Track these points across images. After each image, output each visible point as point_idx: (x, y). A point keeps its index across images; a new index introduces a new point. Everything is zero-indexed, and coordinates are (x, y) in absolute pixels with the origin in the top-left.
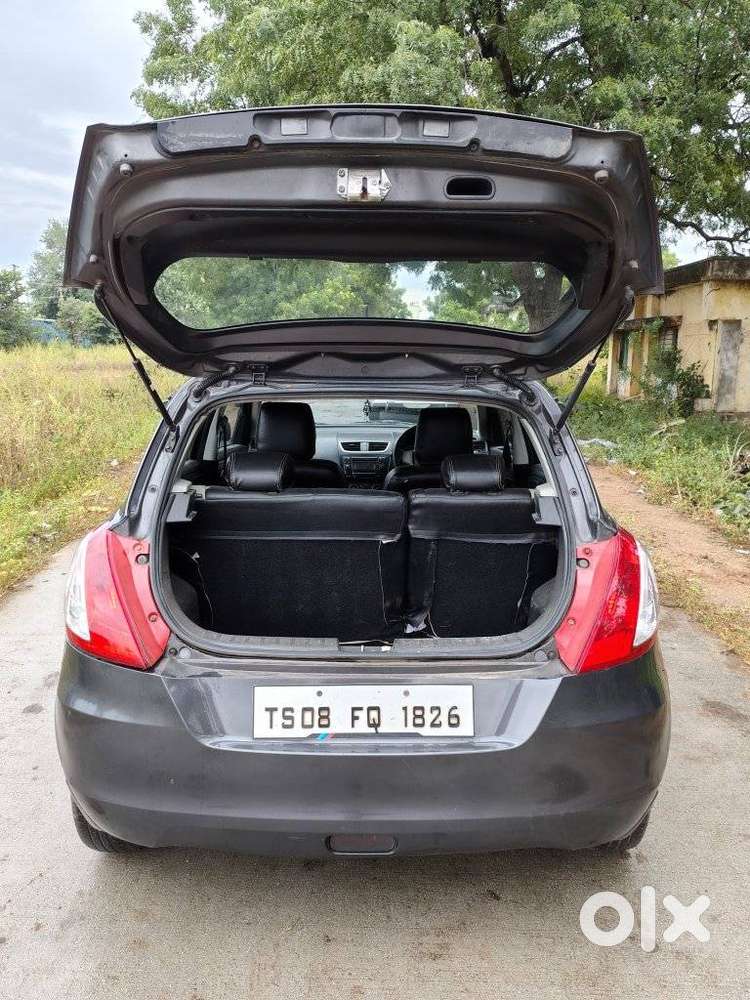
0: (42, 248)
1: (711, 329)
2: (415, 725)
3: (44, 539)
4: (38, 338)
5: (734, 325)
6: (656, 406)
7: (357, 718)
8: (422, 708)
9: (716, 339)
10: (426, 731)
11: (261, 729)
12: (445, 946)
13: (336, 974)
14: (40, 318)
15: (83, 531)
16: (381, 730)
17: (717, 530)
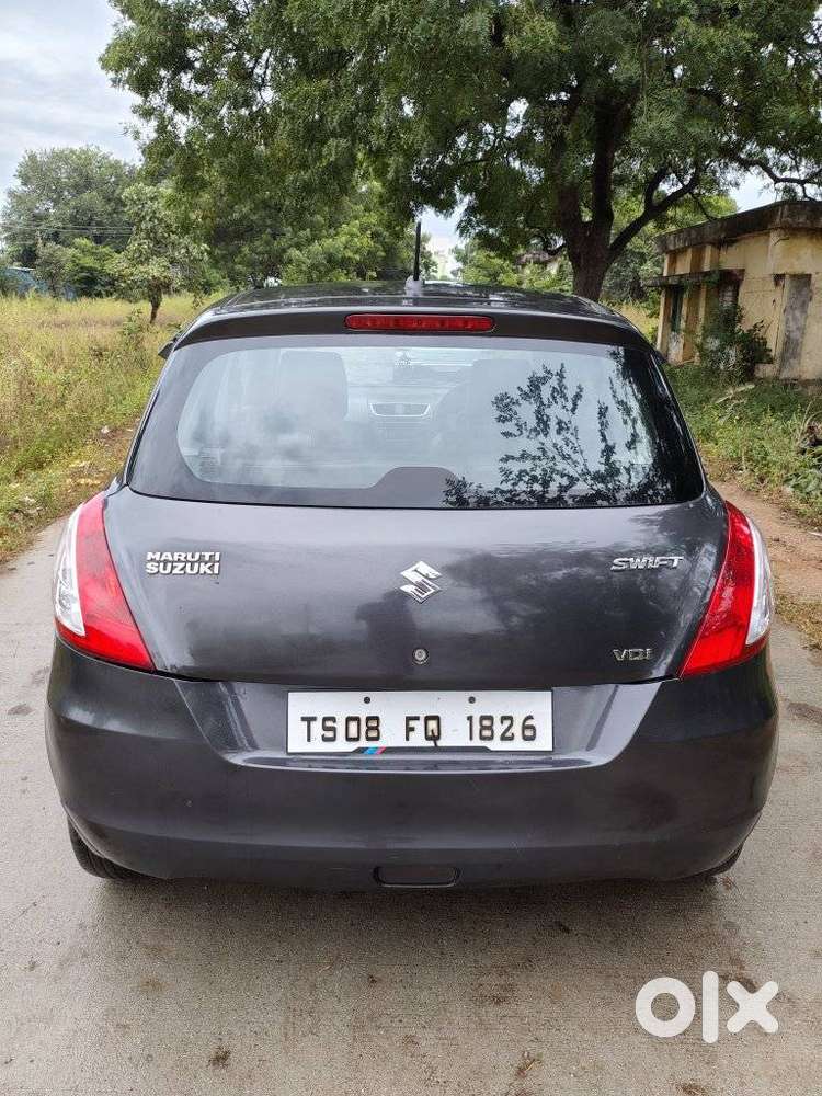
0: (16, 184)
1: (777, 284)
2: (482, 738)
3: (27, 515)
4: (14, 289)
5: (803, 280)
6: (713, 372)
7: (413, 729)
8: (490, 718)
9: (782, 296)
10: (496, 745)
11: (297, 742)
12: (510, 988)
13: (385, 1021)
14: (16, 266)
15: (71, 507)
16: (441, 743)
17: (787, 509)
